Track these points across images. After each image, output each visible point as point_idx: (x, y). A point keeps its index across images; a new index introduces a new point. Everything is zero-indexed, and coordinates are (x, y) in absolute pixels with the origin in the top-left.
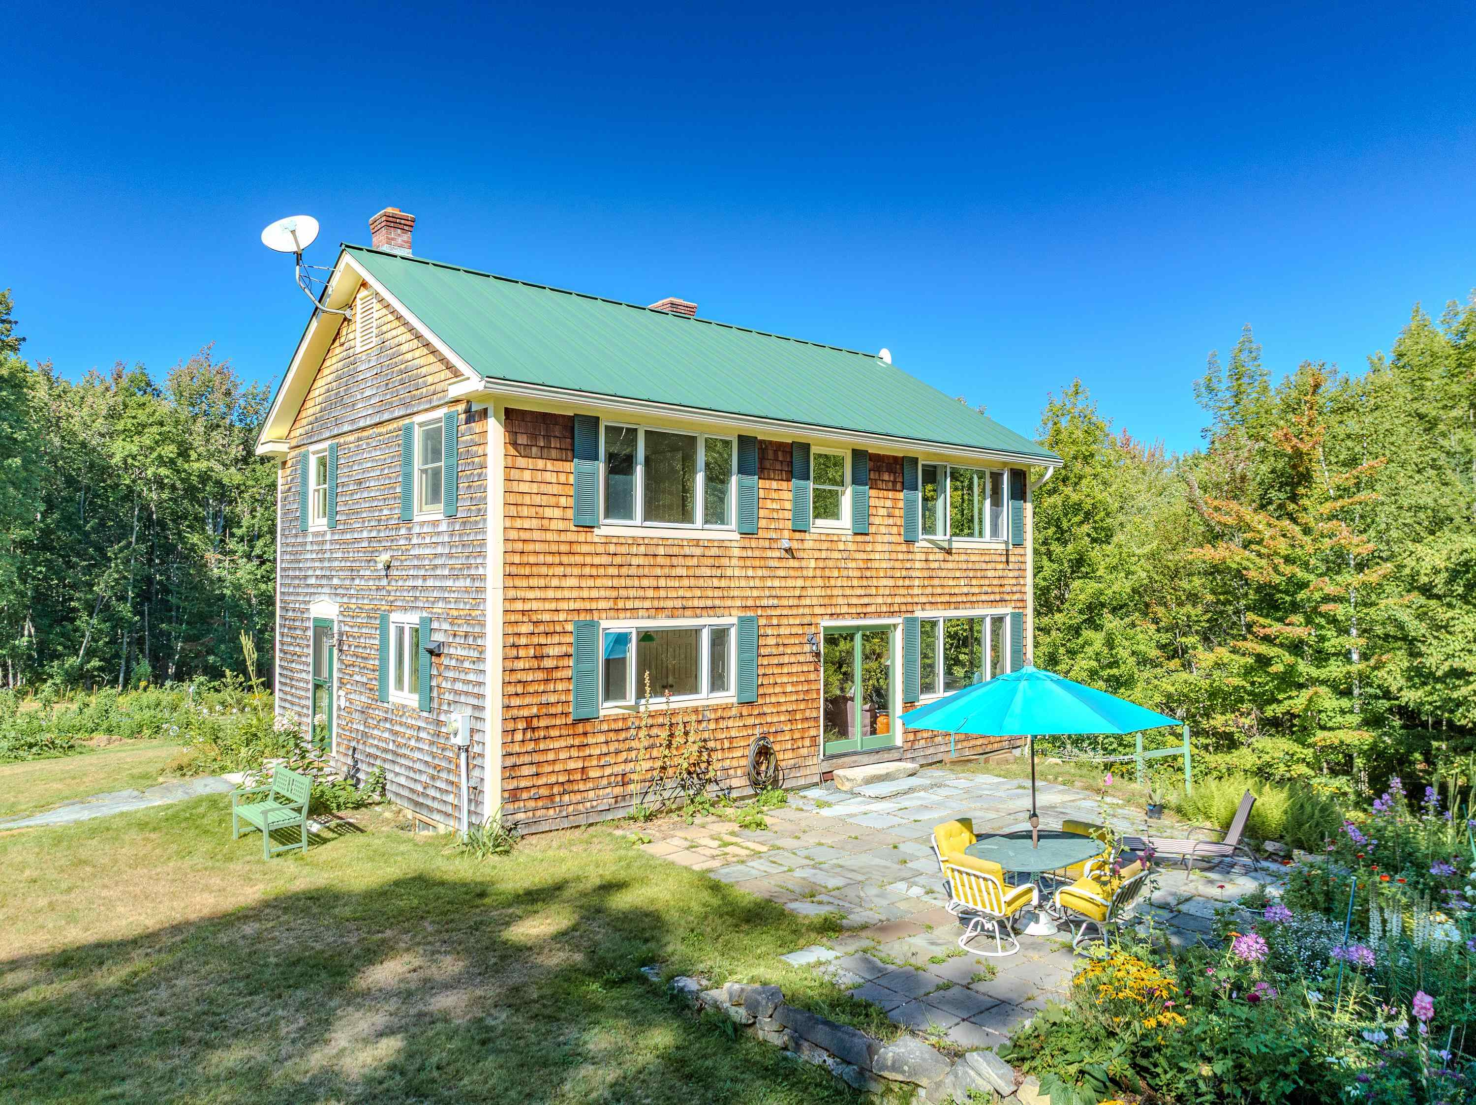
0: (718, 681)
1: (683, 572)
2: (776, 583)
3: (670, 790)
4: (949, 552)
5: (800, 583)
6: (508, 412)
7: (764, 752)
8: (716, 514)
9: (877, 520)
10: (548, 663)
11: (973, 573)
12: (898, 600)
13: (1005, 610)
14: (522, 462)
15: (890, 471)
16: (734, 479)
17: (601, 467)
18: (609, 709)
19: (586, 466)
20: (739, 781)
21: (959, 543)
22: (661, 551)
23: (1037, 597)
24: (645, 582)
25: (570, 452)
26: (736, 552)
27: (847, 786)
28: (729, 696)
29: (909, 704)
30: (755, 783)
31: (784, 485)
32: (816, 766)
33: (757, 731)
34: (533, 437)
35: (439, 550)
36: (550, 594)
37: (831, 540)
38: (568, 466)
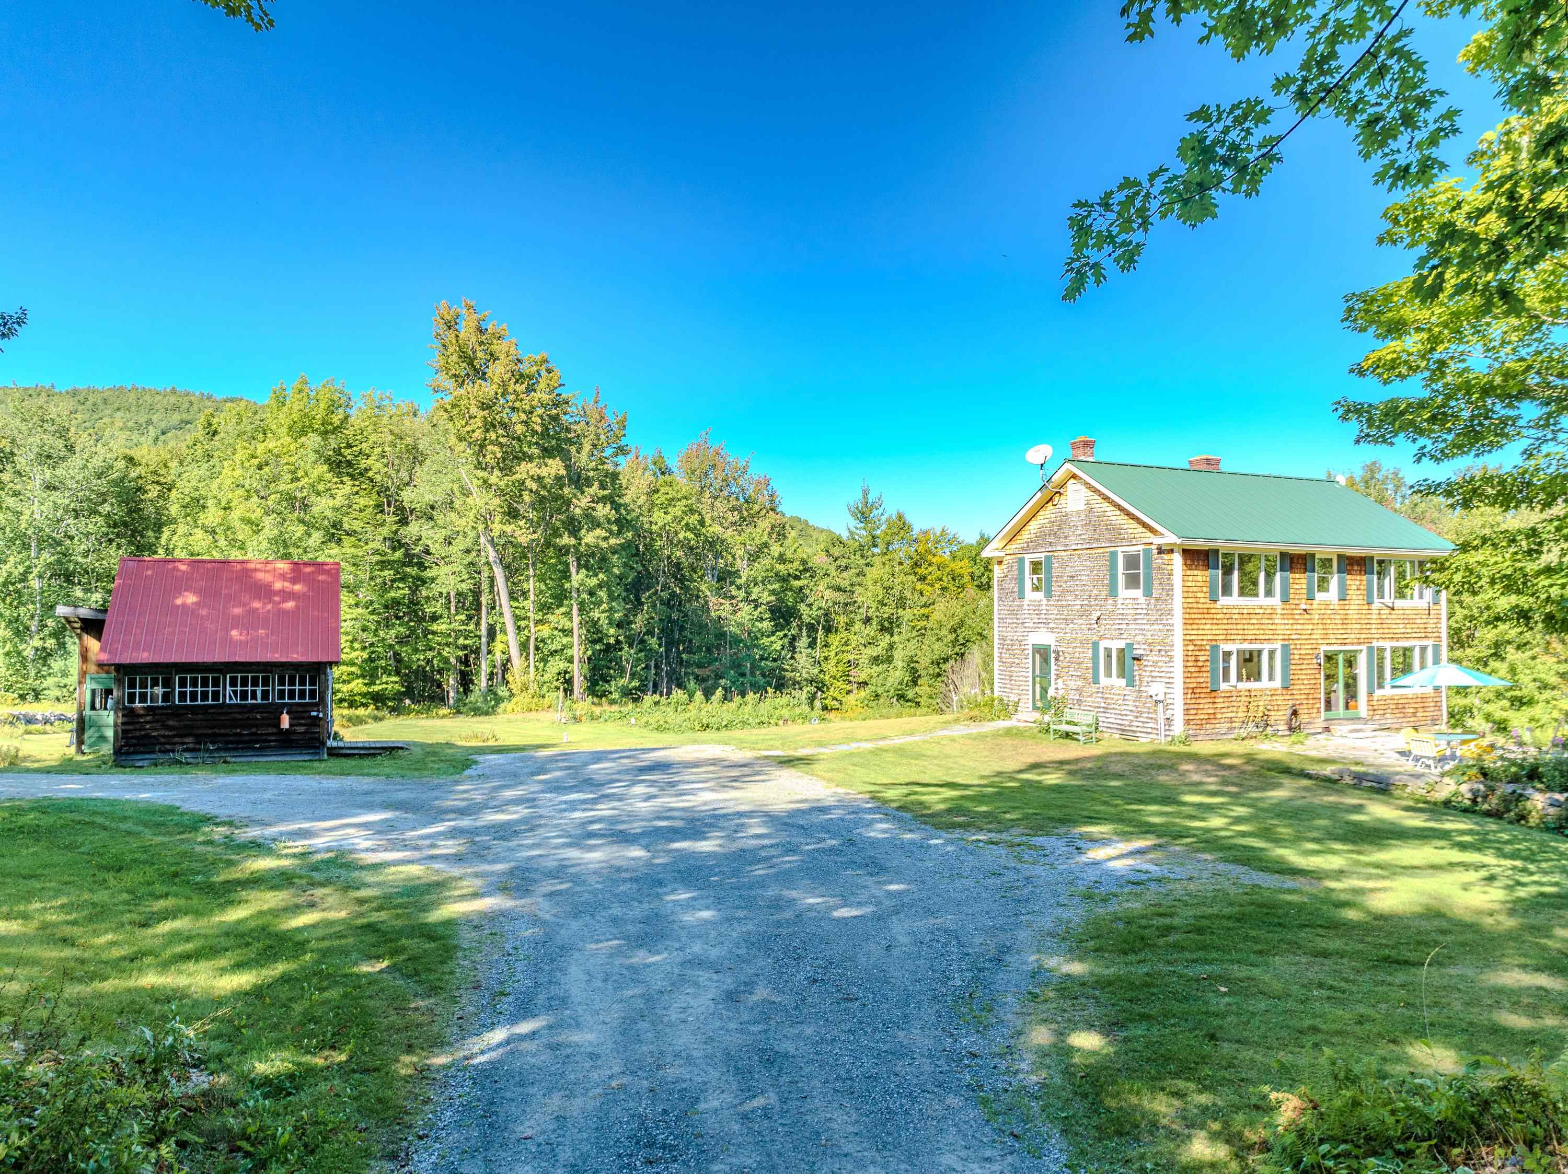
0: (1271, 678)
1: (1255, 621)
2: (1299, 627)
3: (1251, 728)
4: (1393, 609)
5: (1311, 627)
6: (1184, 550)
7: (1295, 713)
8: (1269, 593)
9: (1351, 592)
10: (1200, 664)
11: (1408, 621)
12: (1363, 636)
13: (1429, 643)
14: (1189, 572)
15: (1358, 565)
16: (1278, 574)
17: (1220, 572)
18: (1224, 686)
19: (1213, 572)
20: (1282, 727)
21: (1399, 603)
22: (1245, 611)
23: (1451, 636)
24: (1239, 627)
25: (1207, 567)
26: (1279, 611)
27: (1339, 733)
28: (1277, 683)
29: (1370, 694)
30: (1290, 729)
31: (1302, 575)
32: (1320, 724)
33: (1291, 703)
34: (1193, 561)
35: (1139, 611)
36: (1200, 632)
37: (1327, 605)
38: (1207, 573)
